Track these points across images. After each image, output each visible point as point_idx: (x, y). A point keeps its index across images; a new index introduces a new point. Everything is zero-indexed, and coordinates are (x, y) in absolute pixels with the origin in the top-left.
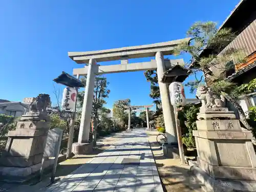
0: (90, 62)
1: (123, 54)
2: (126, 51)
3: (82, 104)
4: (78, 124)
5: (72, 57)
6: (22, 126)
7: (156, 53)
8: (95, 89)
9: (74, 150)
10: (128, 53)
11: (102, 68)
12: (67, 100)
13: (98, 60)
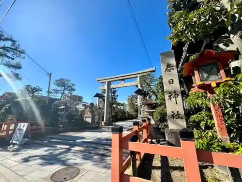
0: (107, 83)
1: (122, 78)
2: (123, 76)
3: (104, 103)
4: (104, 113)
5: (98, 81)
6: (87, 114)
7: (137, 77)
8: (110, 94)
9: (103, 124)
10: (124, 78)
11: (112, 86)
12: (99, 104)
13: (110, 82)
